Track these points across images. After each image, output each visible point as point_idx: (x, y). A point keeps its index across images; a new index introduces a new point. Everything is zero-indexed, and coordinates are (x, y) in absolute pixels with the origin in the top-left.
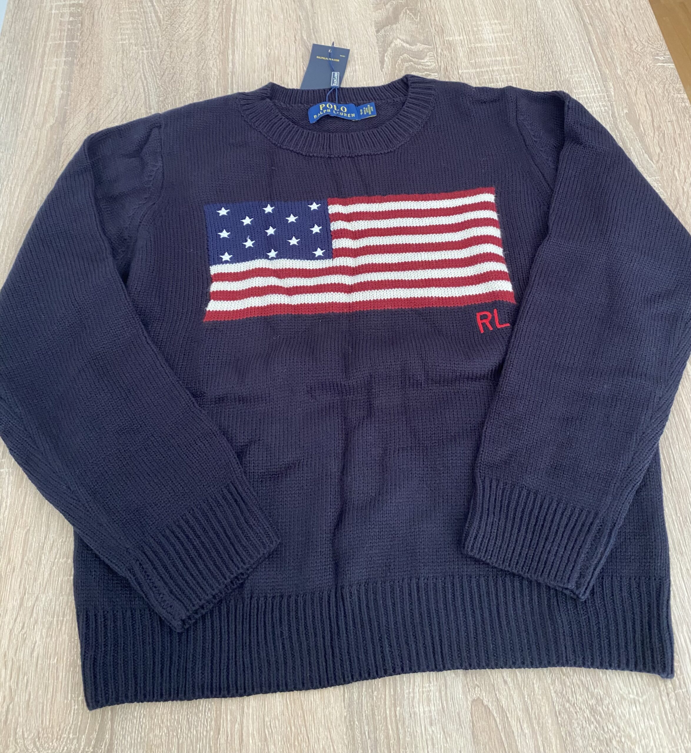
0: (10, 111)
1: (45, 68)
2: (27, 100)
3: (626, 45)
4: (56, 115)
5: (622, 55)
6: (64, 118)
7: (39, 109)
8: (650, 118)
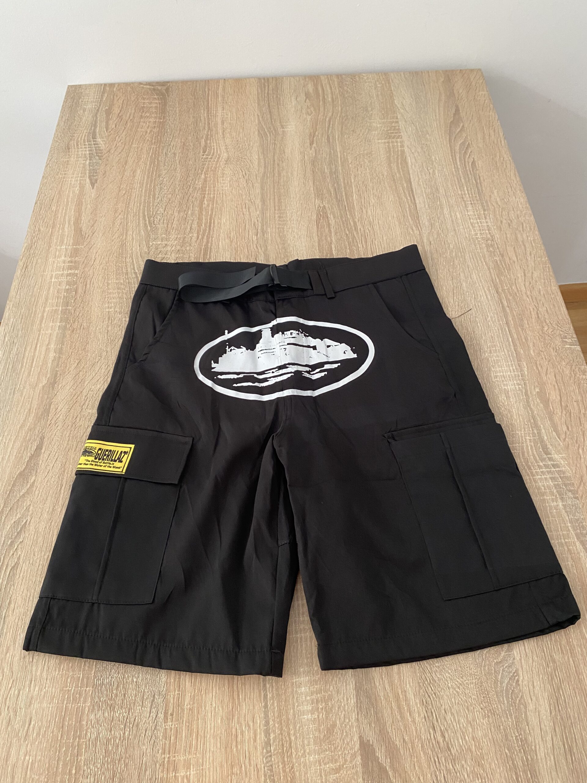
0: (10, 370)
1: (42, 332)
2: (25, 361)
3: (538, 327)
4: (48, 375)
5: (535, 337)
6: (55, 380)
7: (34, 369)
8: (559, 397)
